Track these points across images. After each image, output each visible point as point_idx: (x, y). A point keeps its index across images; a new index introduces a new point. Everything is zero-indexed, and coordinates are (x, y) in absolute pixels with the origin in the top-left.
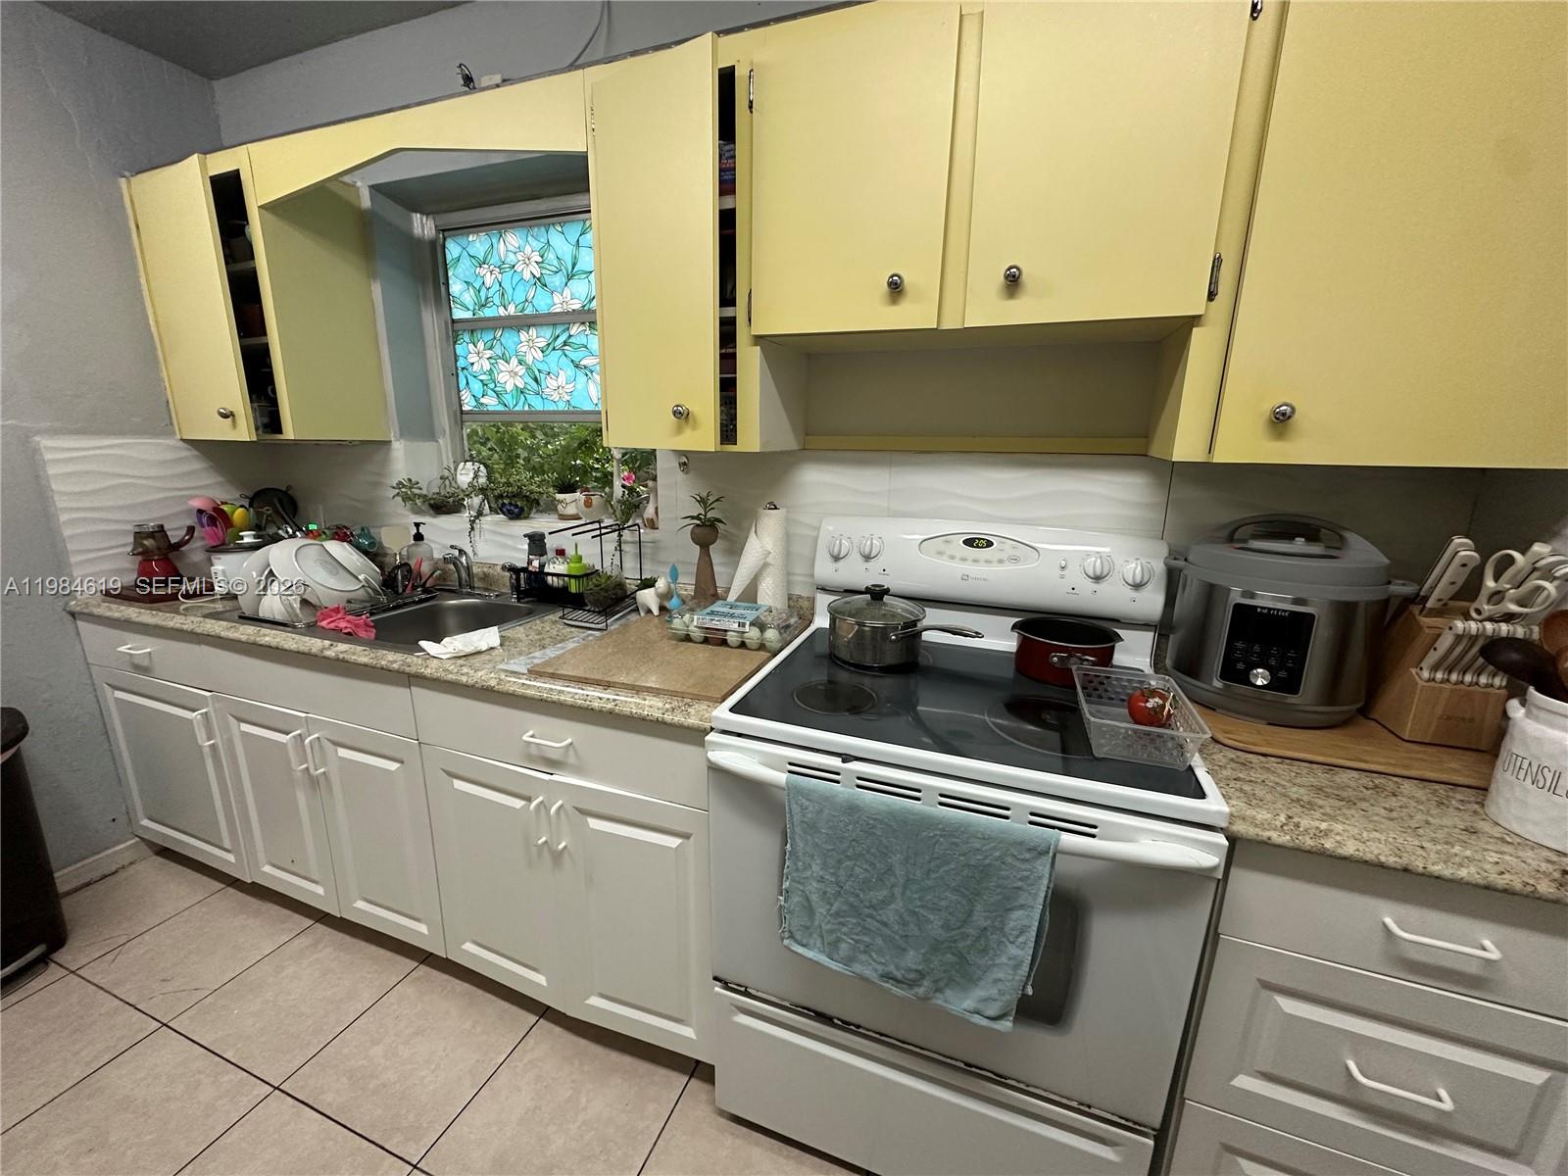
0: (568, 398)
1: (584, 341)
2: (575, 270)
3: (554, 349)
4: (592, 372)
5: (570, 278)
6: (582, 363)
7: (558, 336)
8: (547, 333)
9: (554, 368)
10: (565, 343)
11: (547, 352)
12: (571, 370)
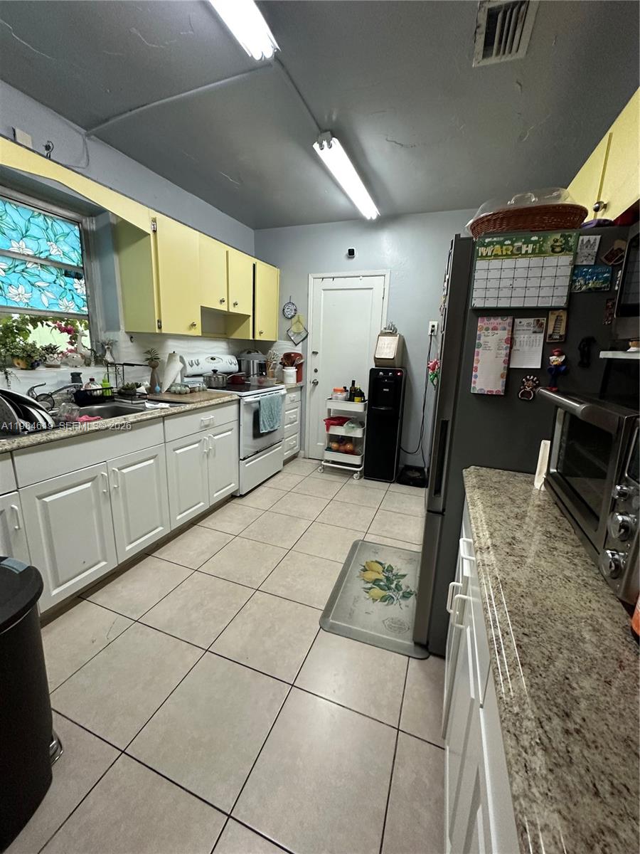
0: (28, 301)
1: (38, 273)
2: (27, 234)
3: (14, 272)
4: (43, 290)
5: (24, 236)
6: (36, 284)
7: (17, 266)
8: (10, 262)
9: (14, 282)
10: (23, 271)
11: (9, 272)
12: (28, 287)
